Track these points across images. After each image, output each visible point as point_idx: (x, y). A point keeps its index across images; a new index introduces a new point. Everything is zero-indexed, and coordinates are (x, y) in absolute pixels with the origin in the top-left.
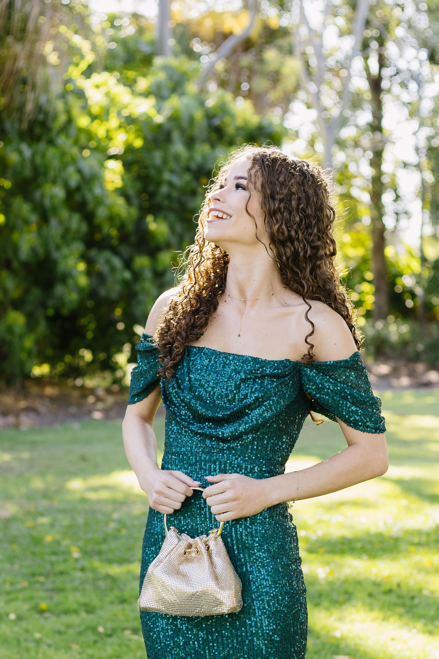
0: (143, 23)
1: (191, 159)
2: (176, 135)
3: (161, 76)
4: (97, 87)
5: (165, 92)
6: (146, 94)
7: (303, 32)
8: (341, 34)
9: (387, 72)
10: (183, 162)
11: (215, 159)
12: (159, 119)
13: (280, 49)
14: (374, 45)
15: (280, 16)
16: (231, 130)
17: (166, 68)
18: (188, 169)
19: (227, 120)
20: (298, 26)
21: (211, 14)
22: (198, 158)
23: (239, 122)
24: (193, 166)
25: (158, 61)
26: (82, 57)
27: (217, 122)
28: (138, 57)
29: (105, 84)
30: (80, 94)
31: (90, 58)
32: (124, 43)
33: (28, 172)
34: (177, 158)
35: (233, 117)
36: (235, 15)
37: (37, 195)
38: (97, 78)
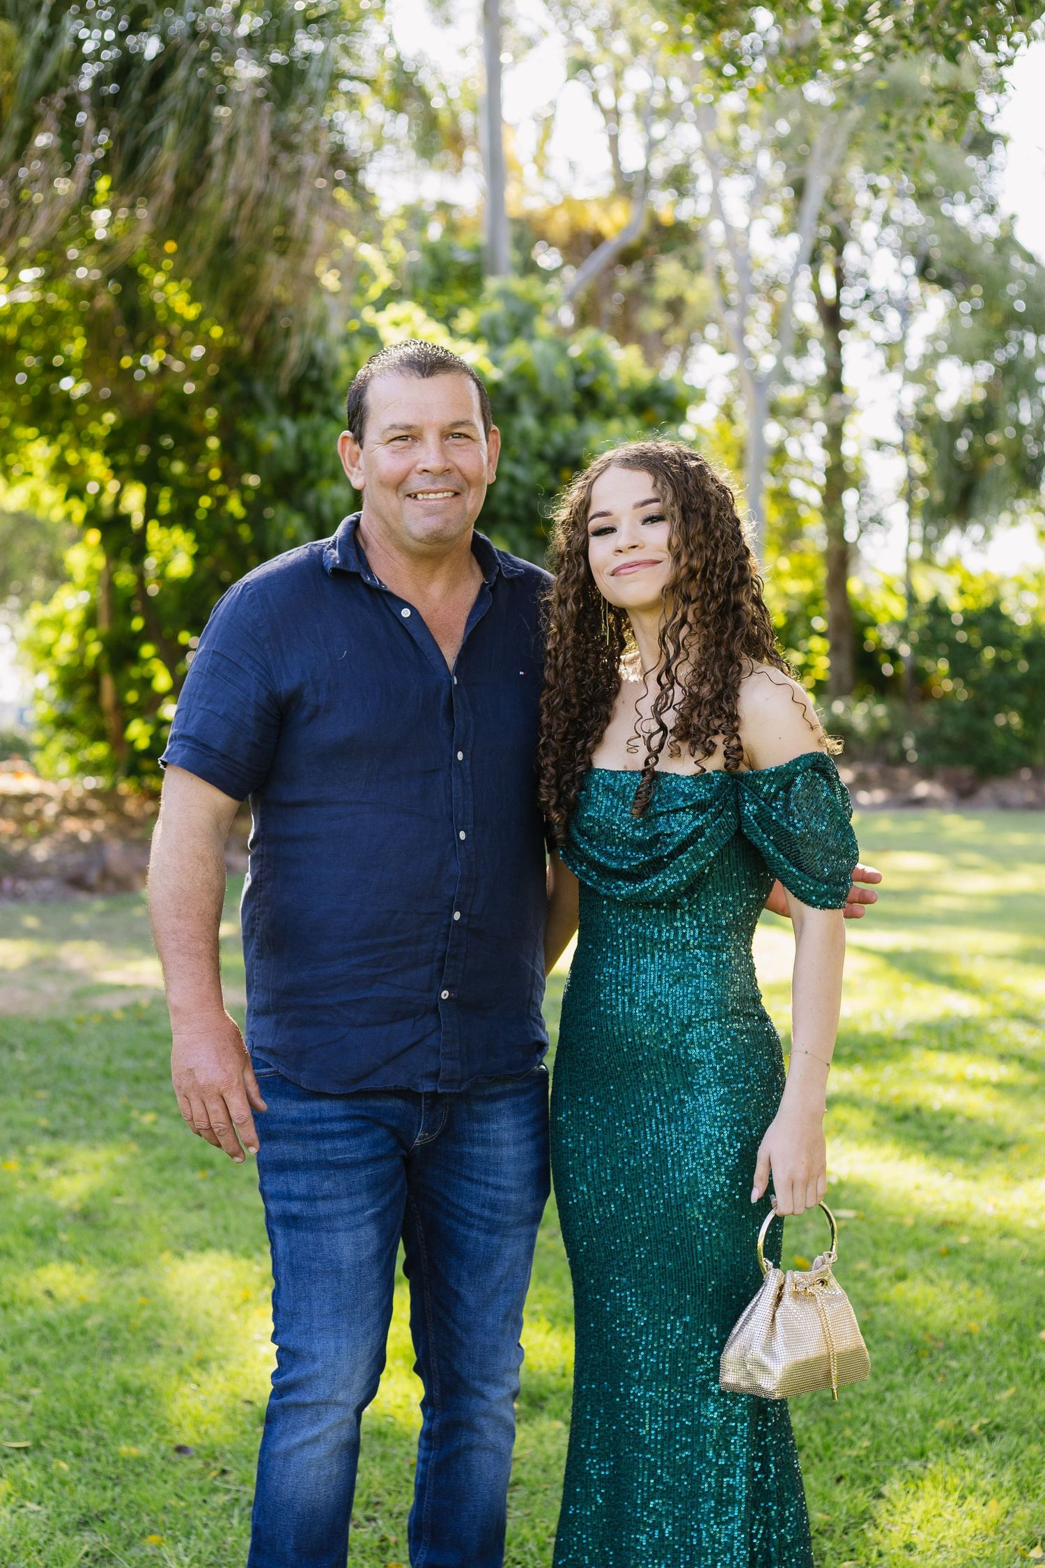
0: (456, 215)
1: (546, 439)
2: (525, 404)
3: (496, 308)
4: (396, 324)
5: (503, 333)
6: (475, 337)
7: (716, 230)
8: (778, 233)
9: (848, 296)
10: (534, 445)
11: (585, 442)
12: (494, 374)
13: (684, 260)
14: (829, 251)
15: (676, 204)
16: (609, 394)
17: (505, 295)
18: (541, 457)
19: (604, 378)
20: (705, 221)
21: (569, 202)
22: (557, 438)
23: (623, 382)
24: (549, 451)
25: (492, 284)
26: (374, 278)
27: (586, 381)
28: (454, 272)
29: (409, 320)
30: (371, 335)
31: (385, 279)
32: (432, 252)
33: (290, 463)
34: (525, 437)
35: (613, 373)
36: (606, 205)
37: (310, 499)
38: (396, 310)
